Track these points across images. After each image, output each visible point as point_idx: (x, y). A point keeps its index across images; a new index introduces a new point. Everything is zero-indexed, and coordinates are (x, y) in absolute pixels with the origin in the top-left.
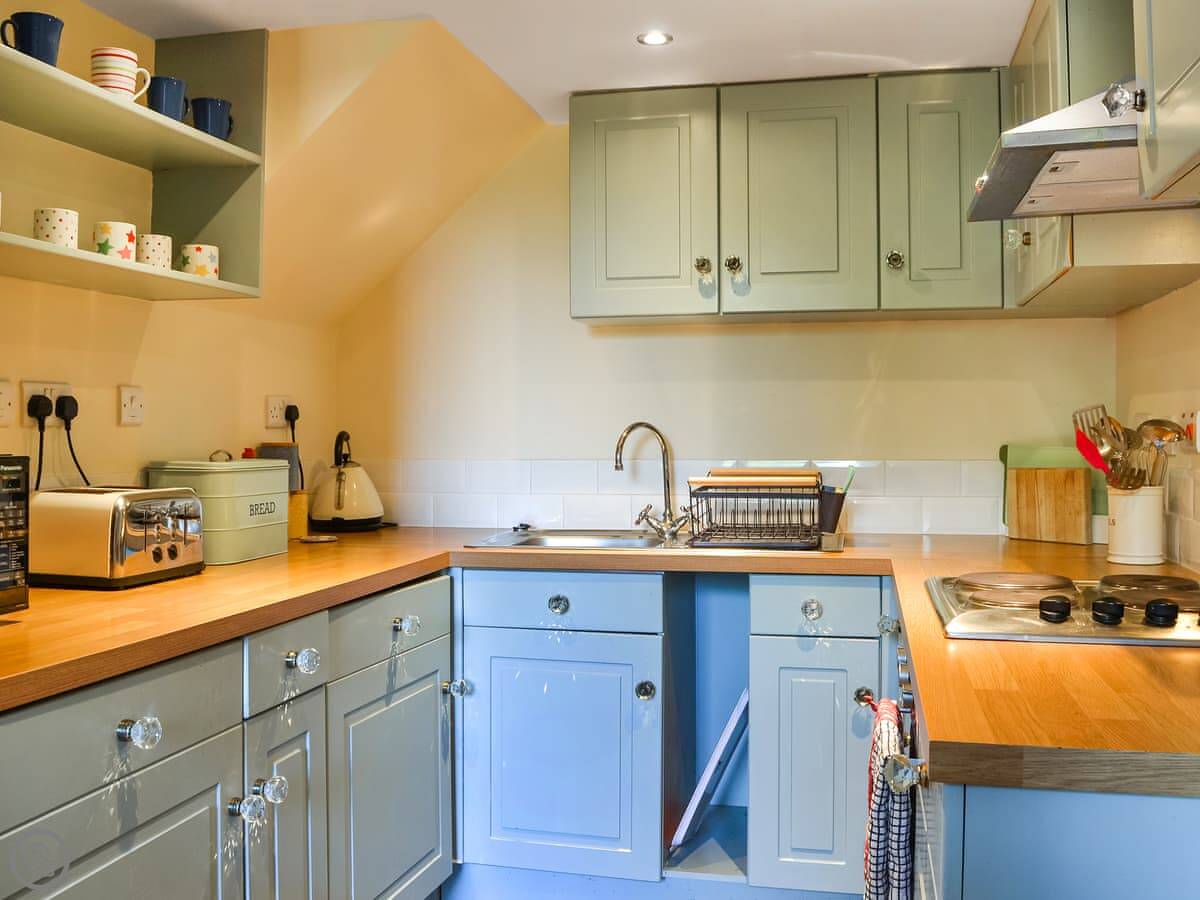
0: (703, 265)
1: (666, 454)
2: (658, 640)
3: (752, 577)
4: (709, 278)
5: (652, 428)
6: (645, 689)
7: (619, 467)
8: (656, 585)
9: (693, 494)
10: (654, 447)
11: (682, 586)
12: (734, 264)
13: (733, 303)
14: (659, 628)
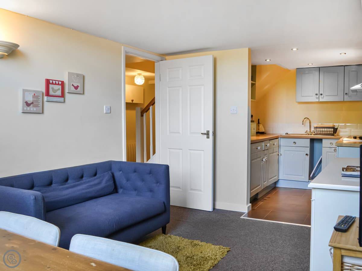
0: (317, 94)
1: (310, 123)
2: (309, 148)
3: (323, 139)
4: (317, 96)
5: (308, 118)
6: (307, 154)
7: (303, 124)
8: (309, 140)
9: (314, 128)
10: (308, 121)
11: (312, 141)
12: (321, 94)
13: (321, 100)
14: (309, 146)
